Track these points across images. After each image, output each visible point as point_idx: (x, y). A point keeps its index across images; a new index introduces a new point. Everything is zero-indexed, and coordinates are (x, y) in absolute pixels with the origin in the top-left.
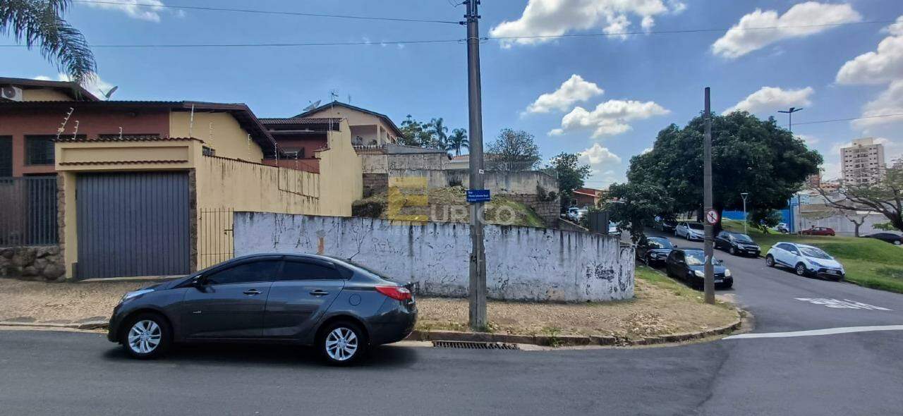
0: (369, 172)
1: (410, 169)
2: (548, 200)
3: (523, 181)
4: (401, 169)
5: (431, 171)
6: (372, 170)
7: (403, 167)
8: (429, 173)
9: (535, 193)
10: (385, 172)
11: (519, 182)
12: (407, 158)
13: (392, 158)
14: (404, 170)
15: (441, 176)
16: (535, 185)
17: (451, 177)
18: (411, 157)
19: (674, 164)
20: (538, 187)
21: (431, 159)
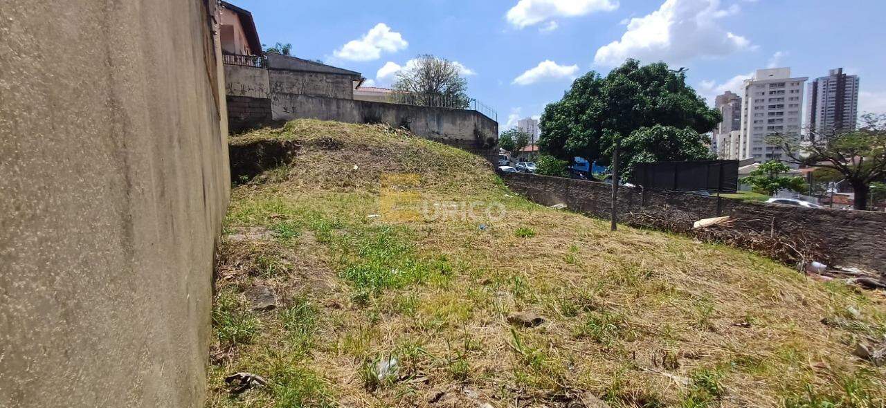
0: (238, 94)
1: (305, 95)
2: (486, 147)
3: (459, 122)
4: (291, 95)
5: (338, 100)
6: (243, 91)
7: (295, 90)
8: (334, 103)
9: (472, 138)
10: (265, 97)
11: (454, 123)
12: (300, 78)
13: (275, 75)
14: (297, 95)
15: (352, 108)
16: (472, 128)
17: (366, 111)
18: (307, 77)
19: (606, 114)
20: (476, 132)
21: (337, 82)
